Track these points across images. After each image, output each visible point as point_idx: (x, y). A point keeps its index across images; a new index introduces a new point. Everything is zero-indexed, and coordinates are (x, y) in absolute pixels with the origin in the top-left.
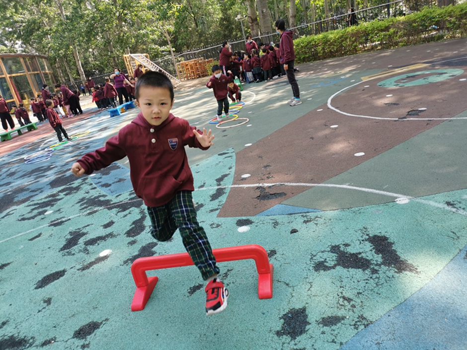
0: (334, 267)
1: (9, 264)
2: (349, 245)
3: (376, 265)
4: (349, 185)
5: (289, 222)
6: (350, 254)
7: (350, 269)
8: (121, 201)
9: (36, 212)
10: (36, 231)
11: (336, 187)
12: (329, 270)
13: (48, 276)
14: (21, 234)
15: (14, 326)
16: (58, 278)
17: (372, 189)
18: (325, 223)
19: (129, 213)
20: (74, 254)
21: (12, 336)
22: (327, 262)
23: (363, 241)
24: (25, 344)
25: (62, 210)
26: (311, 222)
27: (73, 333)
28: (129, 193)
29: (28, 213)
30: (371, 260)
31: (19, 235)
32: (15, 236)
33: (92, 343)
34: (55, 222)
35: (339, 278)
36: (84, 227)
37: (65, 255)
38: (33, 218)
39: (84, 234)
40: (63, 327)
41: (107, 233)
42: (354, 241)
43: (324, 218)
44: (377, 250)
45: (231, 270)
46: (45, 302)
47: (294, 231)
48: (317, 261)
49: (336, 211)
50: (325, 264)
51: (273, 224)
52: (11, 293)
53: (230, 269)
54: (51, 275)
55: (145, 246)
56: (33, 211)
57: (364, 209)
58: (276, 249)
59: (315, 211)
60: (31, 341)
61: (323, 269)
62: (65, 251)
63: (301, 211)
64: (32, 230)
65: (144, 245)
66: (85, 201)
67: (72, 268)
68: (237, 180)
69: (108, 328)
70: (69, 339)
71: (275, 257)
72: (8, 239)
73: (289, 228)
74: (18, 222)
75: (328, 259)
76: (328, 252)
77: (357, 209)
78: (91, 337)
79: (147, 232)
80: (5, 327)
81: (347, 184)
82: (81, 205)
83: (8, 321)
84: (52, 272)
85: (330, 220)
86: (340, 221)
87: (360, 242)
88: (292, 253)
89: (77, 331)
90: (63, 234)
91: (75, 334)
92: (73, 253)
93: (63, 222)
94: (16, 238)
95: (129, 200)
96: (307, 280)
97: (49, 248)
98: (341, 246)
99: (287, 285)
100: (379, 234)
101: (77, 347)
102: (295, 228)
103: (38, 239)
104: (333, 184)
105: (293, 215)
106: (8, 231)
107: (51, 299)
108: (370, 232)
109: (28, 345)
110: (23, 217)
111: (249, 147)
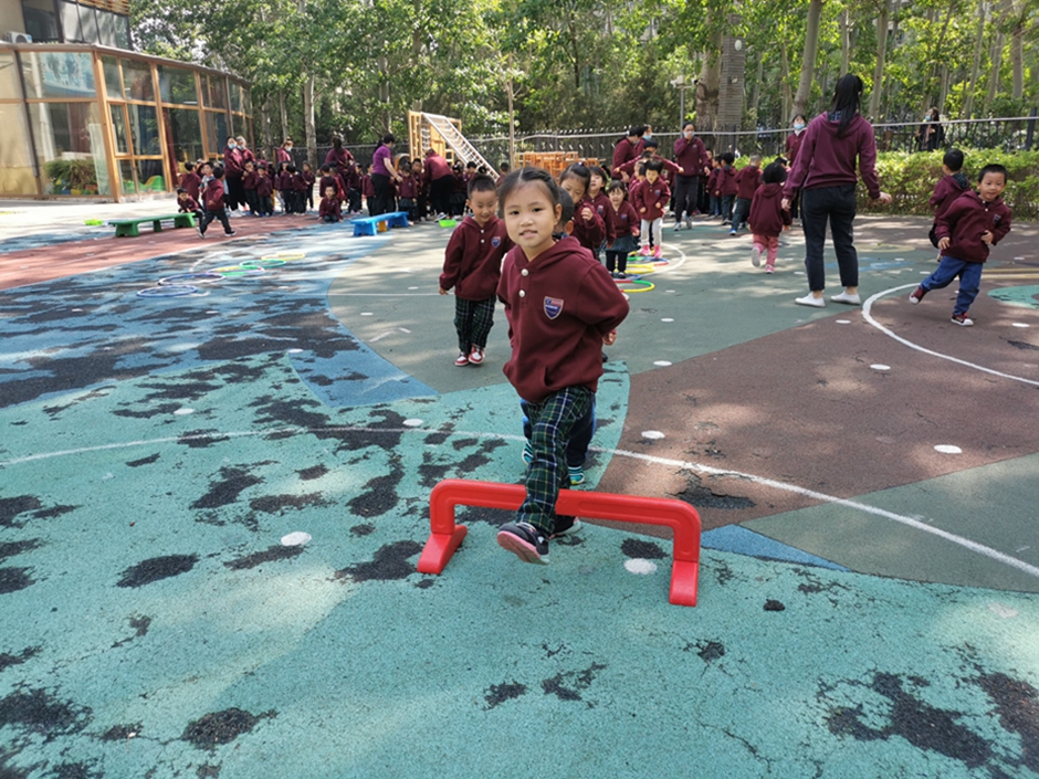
0: (884, 735)
1: (71, 508)
2: (926, 684)
3: (1007, 760)
4: (922, 521)
5: (760, 579)
6: (930, 709)
7: (930, 753)
8: (351, 425)
9: (155, 403)
10: (148, 445)
11: (888, 518)
12: (870, 739)
13: (152, 561)
14: (114, 446)
15: (51, 665)
16: (176, 574)
17: (986, 545)
18: (858, 606)
19: (365, 457)
20: (222, 524)
21: (40, 690)
22: (865, 716)
23: (964, 680)
24: (65, 723)
25: (213, 413)
26: (820, 594)
27: (186, 725)
28: (371, 410)
29: (140, 401)
30: (992, 741)
31: (110, 446)
32: (99, 448)
33: (225, 767)
34: (194, 437)
35: (898, 769)
36: (256, 464)
37: (202, 520)
38: (147, 415)
39: (253, 481)
40: (165, 702)
41: (307, 493)
42: (941, 676)
43: (854, 591)
44: (1005, 715)
45: (602, 667)
46: (134, 624)
47: (773, 606)
48: (835, 705)
49: (889, 580)
50: (860, 718)
51: (718, 574)
52: (62, 580)
53: (598, 663)
54: (161, 560)
55: (391, 547)
56: (152, 401)
57: (967, 595)
58: (724, 640)
59: (831, 565)
60: (82, 717)
61: (853, 733)
62: (205, 510)
63: (793, 558)
64: (139, 442)
65: (390, 544)
66: (269, 405)
67: (212, 556)
68: (630, 441)
69: (270, 738)
70: (172, 740)
71: (719, 661)
72: (83, 449)
73: (761, 594)
74: (114, 416)
75: (866, 708)
76: (868, 686)
77: (945, 588)
78: (227, 749)
79: (401, 513)
80: (28, 662)
81: (917, 517)
82: (258, 412)
83: (38, 649)
84: (164, 554)
85: (873, 600)
86: (899, 611)
87: (958, 683)
88: (767, 665)
89: (193, 724)
90: (206, 468)
91: (188, 730)
92: (221, 519)
93: (212, 440)
94: (100, 451)
95: (369, 426)
96: (809, 752)
97: (169, 494)
98: (904, 679)
99: (753, 750)
100: (1011, 675)
101: (189, 766)
102: (776, 599)
103: (148, 465)
104: (879, 507)
105: (773, 563)
106: (87, 431)
107: (149, 620)
108: (985, 662)
109: (72, 726)
110: (125, 408)
111: (664, 368)
